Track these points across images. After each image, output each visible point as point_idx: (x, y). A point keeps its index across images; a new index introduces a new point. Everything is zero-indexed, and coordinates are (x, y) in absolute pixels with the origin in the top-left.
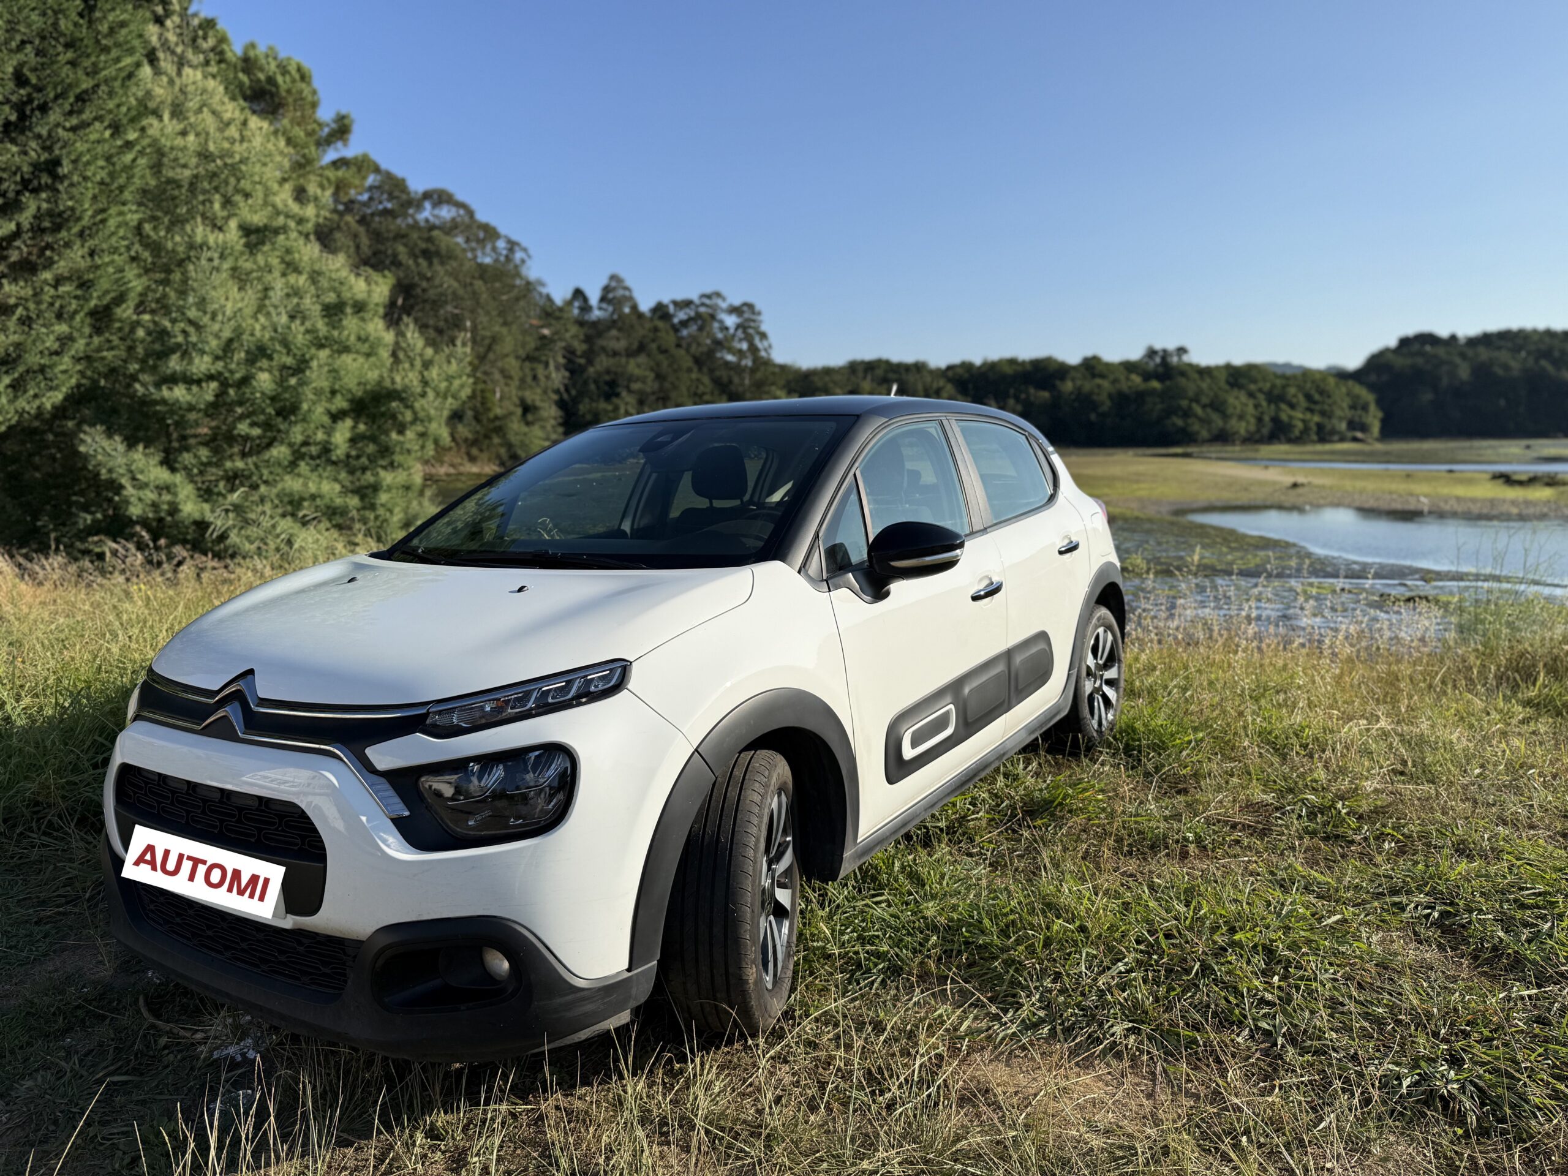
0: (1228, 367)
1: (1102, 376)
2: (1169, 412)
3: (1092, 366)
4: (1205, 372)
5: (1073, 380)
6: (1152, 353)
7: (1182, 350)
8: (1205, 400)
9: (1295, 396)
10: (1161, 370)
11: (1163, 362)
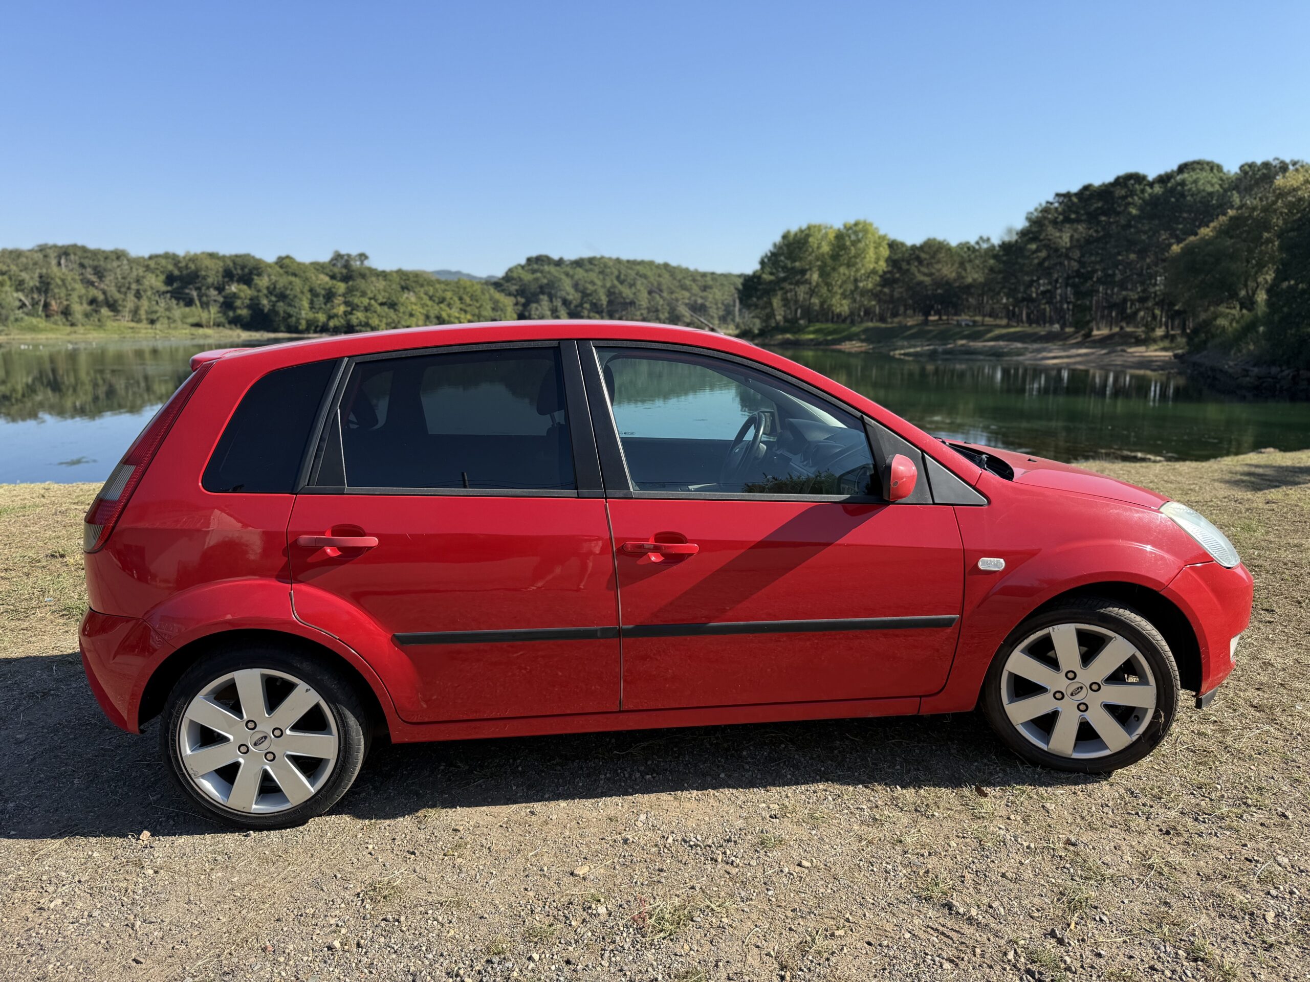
0: (400, 272)
1: (295, 275)
3: (285, 264)
4: (382, 275)
5: (269, 276)
6: (338, 256)
7: (363, 257)
8: (381, 299)
9: (451, 298)
10: (344, 271)
11: (347, 266)
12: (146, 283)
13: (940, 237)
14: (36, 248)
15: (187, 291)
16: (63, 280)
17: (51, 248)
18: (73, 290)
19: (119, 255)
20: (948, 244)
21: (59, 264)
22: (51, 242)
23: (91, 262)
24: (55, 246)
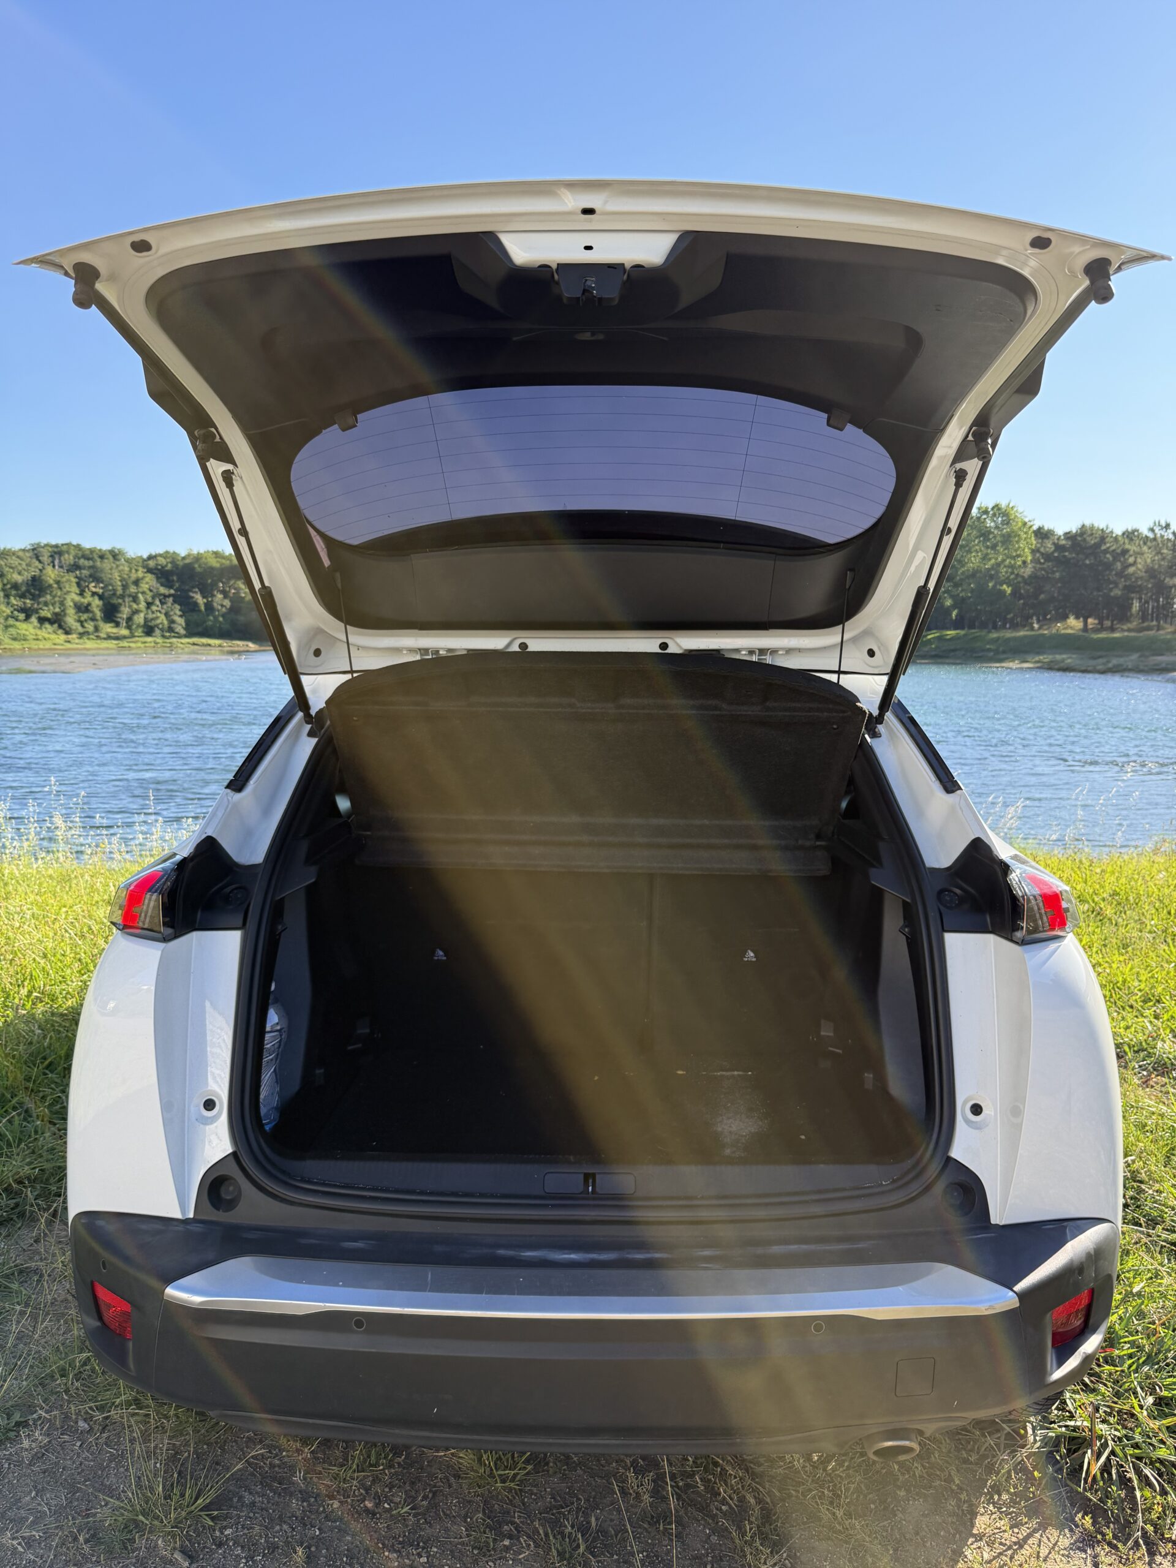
12: (144, 587)
13: (1100, 523)
14: (29, 547)
15: (191, 594)
16: (58, 582)
17: (43, 547)
18: (69, 592)
19: (115, 555)
20: (1112, 532)
21: (54, 566)
22: (44, 542)
23: (87, 563)
24: (46, 545)
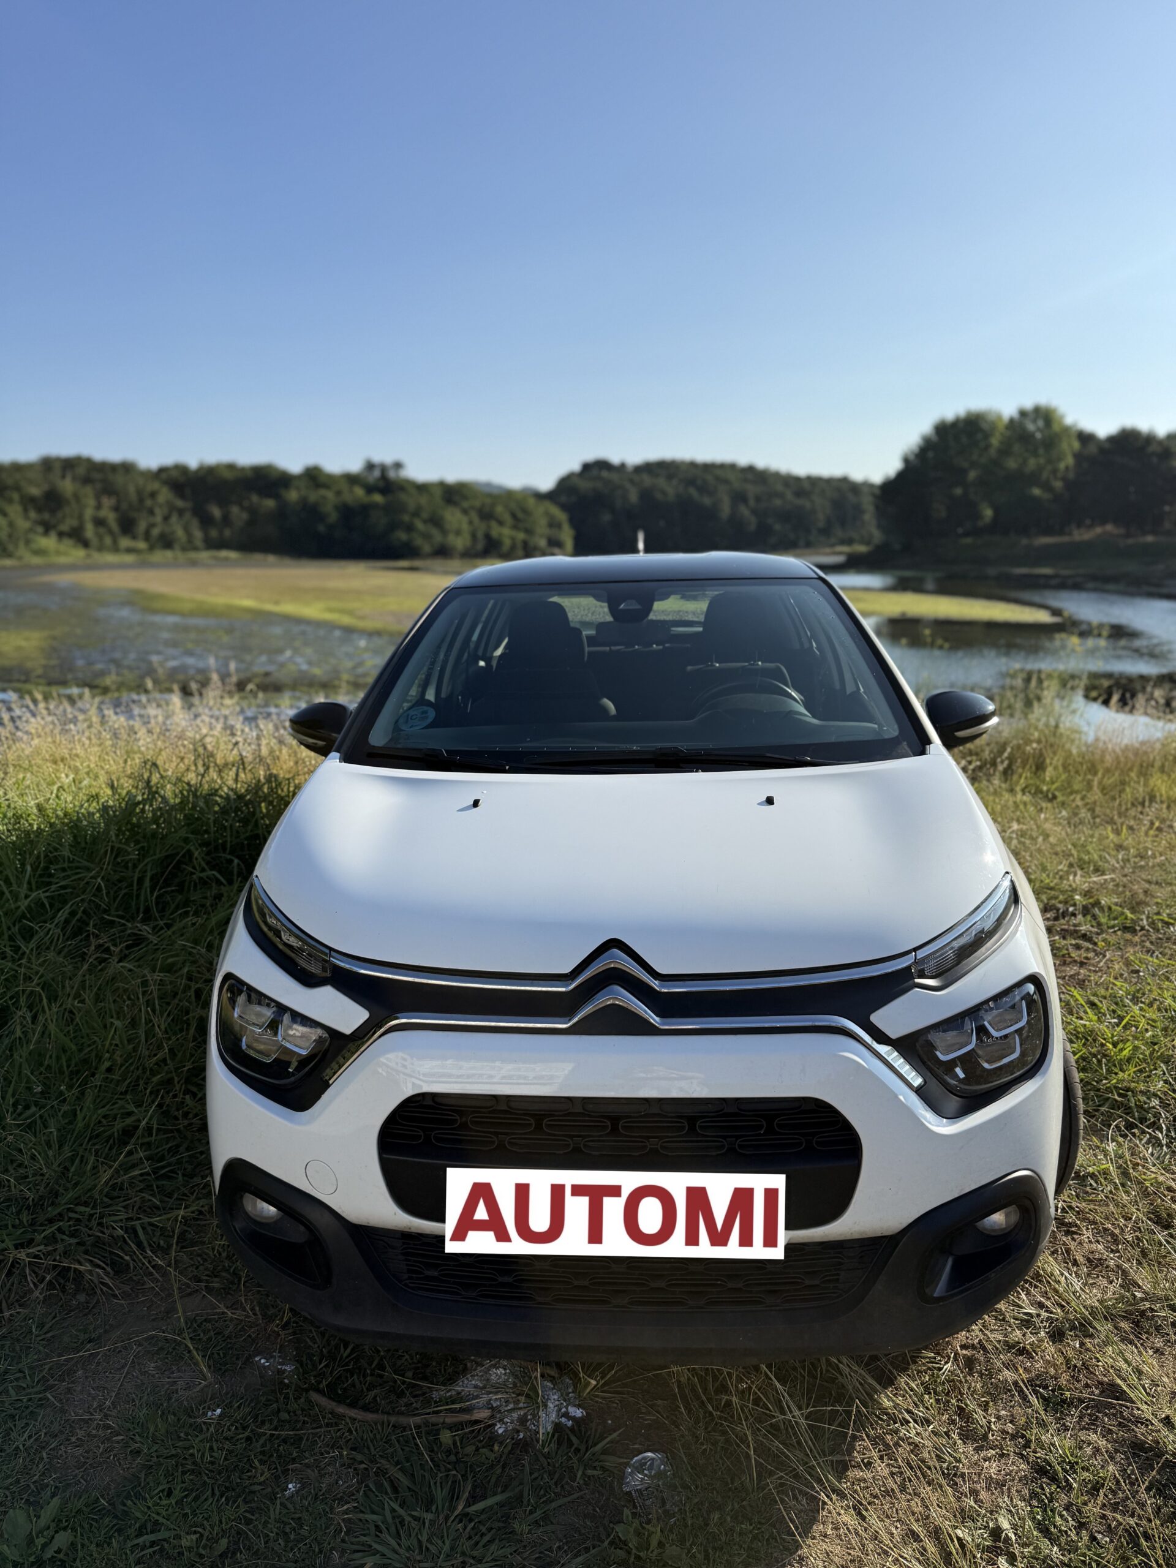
0: (442, 484)
1: (326, 486)
2: (393, 526)
3: (313, 476)
4: (423, 488)
5: (296, 490)
6: (370, 466)
7: (399, 465)
8: (424, 515)
9: (502, 514)
11: (384, 477)
12: (161, 499)
14: (39, 461)
15: (208, 507)
16: (75, 496)
17: (55, 460)
18: (86, 505)
19: (128, 467)
21: (67, 478)
